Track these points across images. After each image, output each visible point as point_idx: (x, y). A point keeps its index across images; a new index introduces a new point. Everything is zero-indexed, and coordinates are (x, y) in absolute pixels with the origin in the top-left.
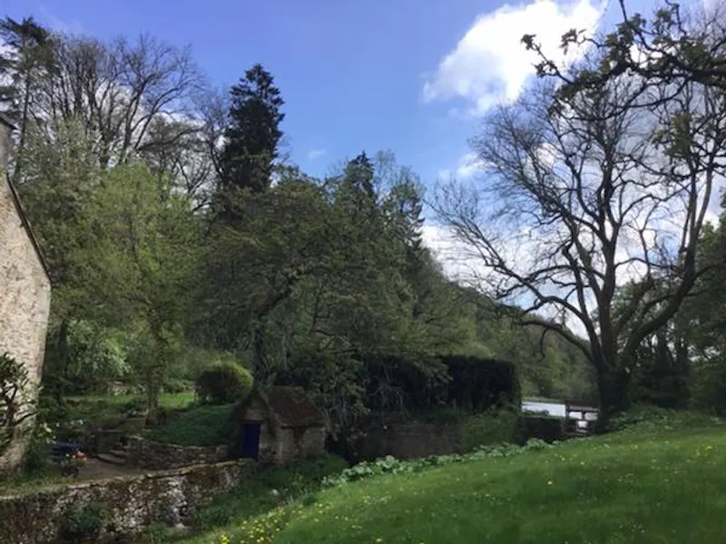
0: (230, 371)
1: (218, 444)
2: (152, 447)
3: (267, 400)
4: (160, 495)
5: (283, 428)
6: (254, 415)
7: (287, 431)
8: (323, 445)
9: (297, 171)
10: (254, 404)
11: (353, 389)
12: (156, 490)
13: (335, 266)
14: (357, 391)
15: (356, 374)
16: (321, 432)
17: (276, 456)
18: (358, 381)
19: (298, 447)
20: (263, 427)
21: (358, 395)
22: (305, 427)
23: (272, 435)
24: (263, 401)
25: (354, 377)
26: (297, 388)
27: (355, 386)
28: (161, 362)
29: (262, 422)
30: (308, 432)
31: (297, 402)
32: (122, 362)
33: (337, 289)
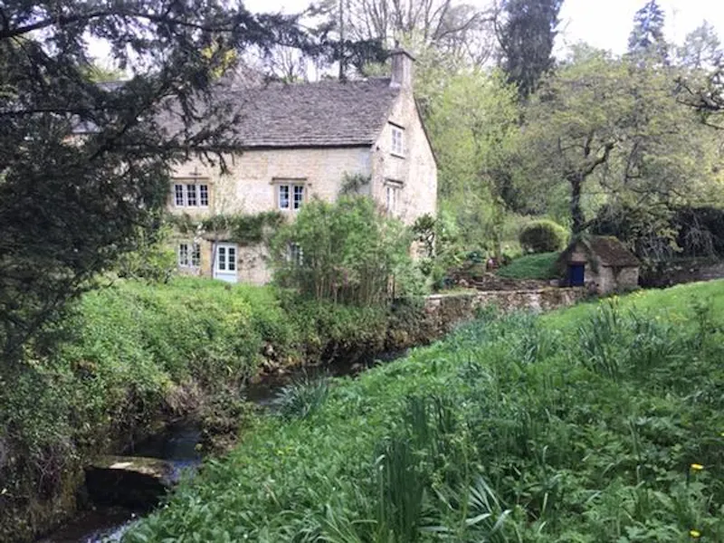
0: (549, 227)
1: (550, 279)
2: (502, 280)
3: (589, 246)
4: (527, 305)
5: (605, 266)
6: (578, 257)
7: (607, 269)
8: (637, 282)
9: (610, 53)
10: (578, 249)
11: (667, 232)
12: (523, 301)
13: (651, 133)
14: (671, 234)
15: (669, 221)
16: (635, 272)
17: (599, 288)
18: (672, 227)
19: (617, 282)
20: (587, 267)
21: (672, 237)
22: (622, 267)
23: (595, 272)
24: (586, 246)
25: (668, 224)
26: (611, 237)
27: (669, 230)
28: (501, 220)
29: (586, 263)
30: (624, 270)
31: (613, 248)
32: (453, 225)
33: (654, 152)
